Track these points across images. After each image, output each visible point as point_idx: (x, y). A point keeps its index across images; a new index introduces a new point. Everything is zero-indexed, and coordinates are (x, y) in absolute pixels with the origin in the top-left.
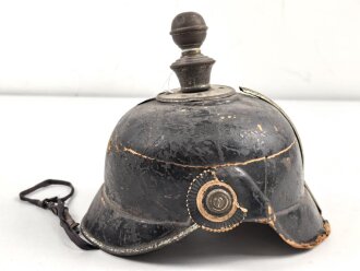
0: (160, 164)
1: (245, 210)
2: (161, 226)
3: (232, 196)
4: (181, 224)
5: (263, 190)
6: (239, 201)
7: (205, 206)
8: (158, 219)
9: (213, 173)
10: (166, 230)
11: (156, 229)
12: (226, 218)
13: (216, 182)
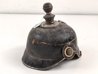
0: (54, 45)
1: (75, 52)
3: (72, 49)
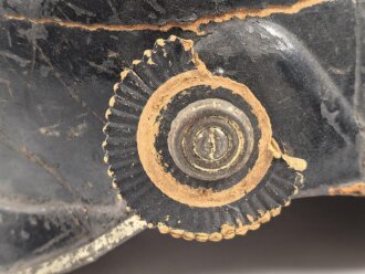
1: (299, 164)
2: (41, 220)
3: (254, 120)
4: (100, 210)
5: (348, 93)
6: (277, 136)
7: (166, 159)
8: (32, 197)
9: (188, 45)
10: (54, 231)
11: (28, 228)
12: (237, 192)
13: (200, 75)
